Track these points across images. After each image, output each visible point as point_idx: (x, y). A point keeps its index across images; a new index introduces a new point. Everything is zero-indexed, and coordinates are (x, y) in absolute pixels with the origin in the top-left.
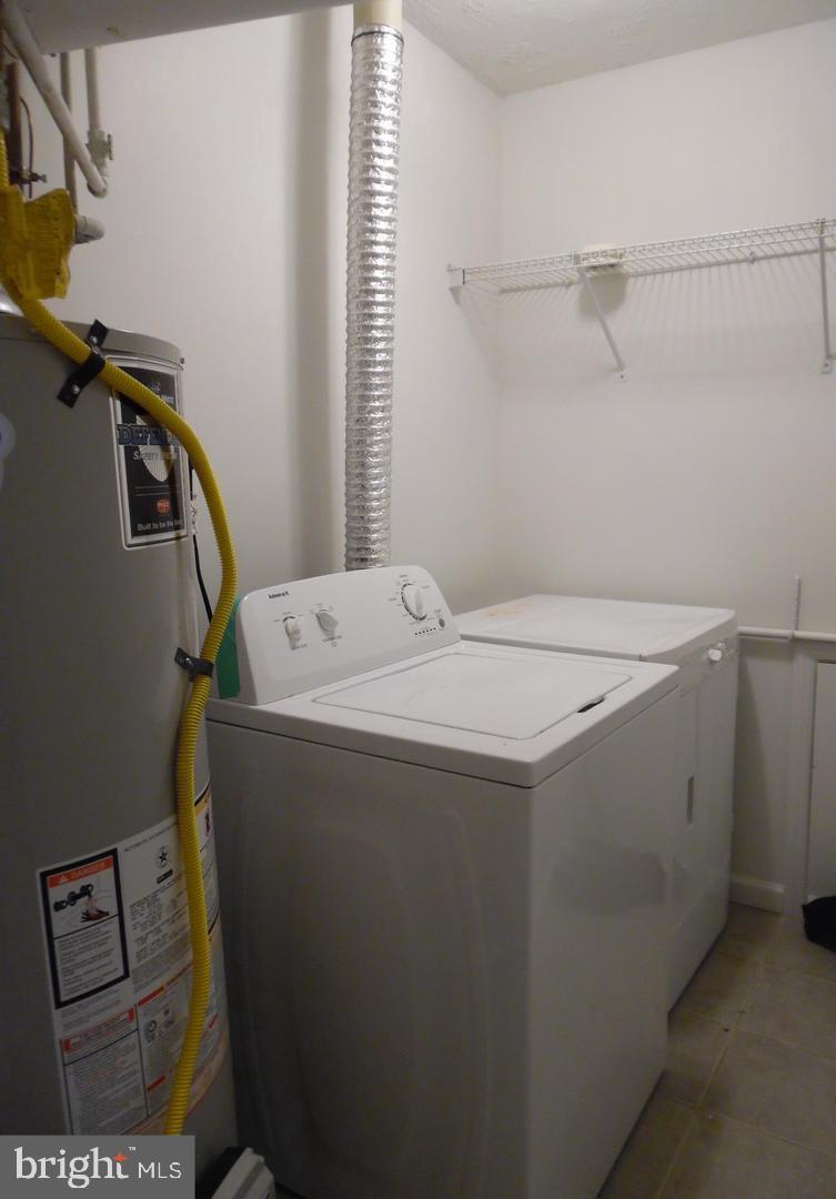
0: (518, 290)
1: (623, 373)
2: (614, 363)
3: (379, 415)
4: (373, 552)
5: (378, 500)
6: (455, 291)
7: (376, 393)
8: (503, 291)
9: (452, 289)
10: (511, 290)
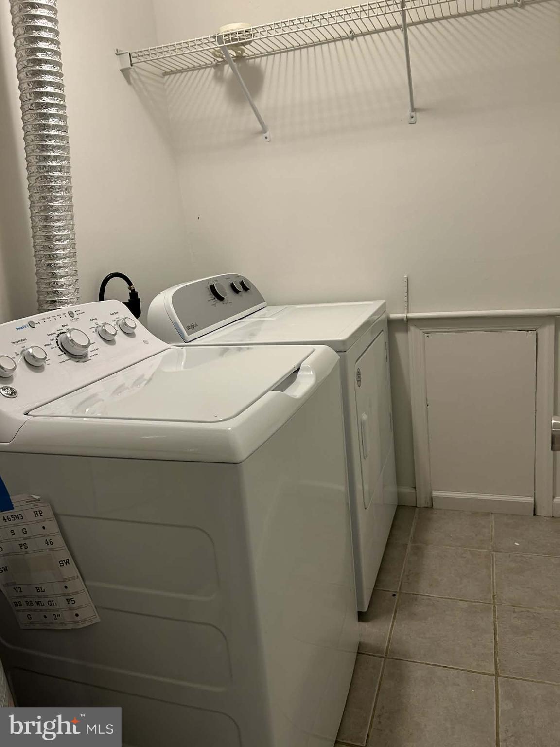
0: (177, 72)
1: (266, 135)
2: (259, 127)
3: (57, 174)
4: (61, 294)
5: (63, 249)
6: (124, 71)
7: (52, 154)
8: (165, 74)
9: (122, 71)
10: (171, 73)
